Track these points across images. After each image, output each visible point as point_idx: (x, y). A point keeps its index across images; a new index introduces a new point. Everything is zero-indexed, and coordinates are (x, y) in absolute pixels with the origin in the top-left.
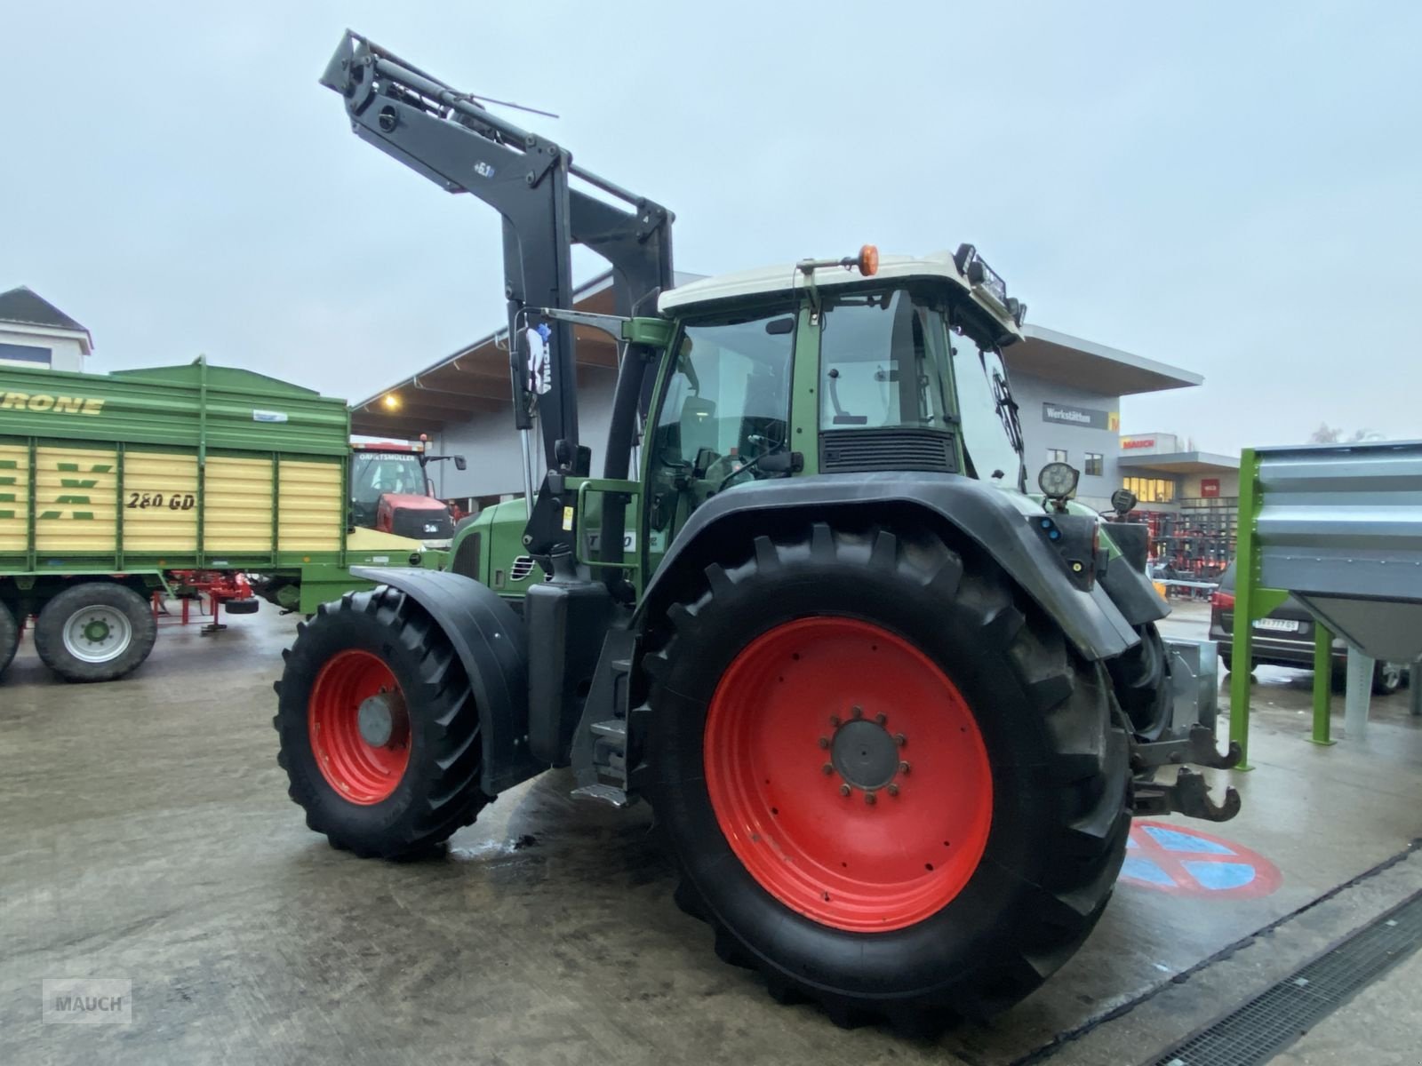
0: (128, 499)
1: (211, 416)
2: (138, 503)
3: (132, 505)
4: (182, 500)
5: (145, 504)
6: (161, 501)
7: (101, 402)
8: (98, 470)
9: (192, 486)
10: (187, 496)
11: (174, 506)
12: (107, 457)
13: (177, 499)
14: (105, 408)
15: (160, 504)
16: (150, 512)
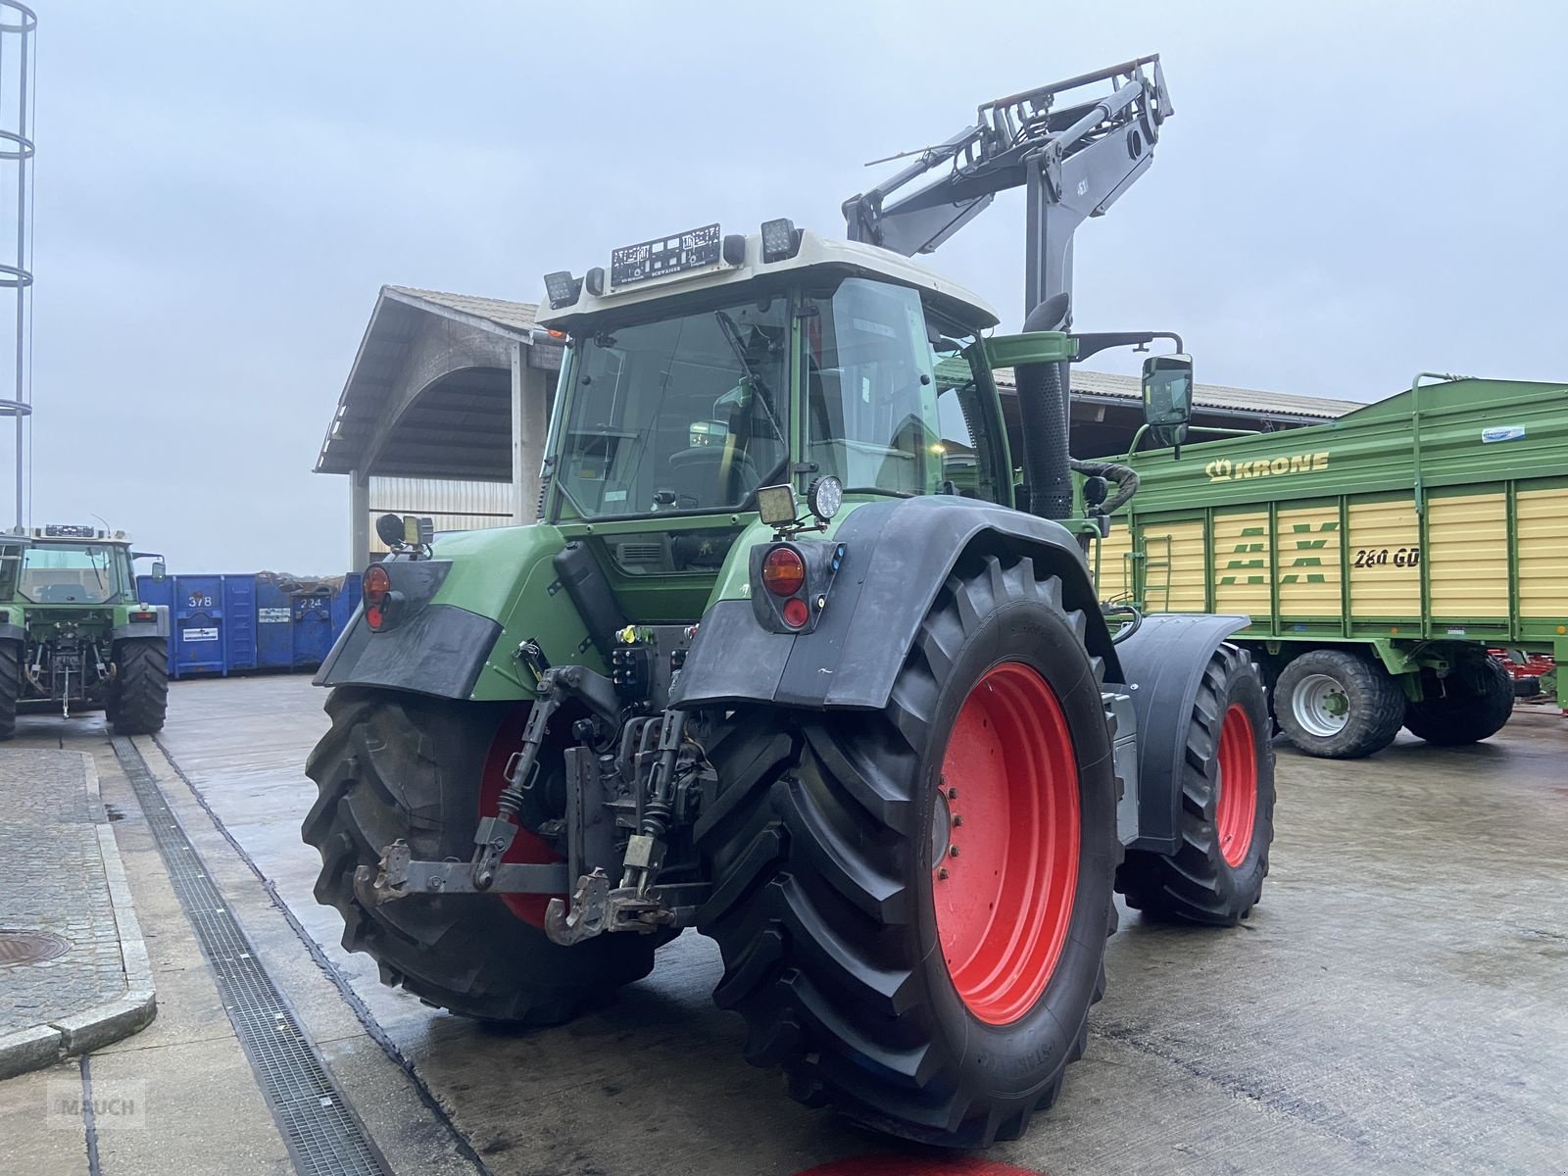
0: (1354, 558)
1: (1426, 448)
2: (1363, 562)
3: (1358, 565)
4: (1406, 555)
5: (1370, 562)
6: (1385, 557)
7: (1326, 454)
8: (1327, 528)
9: (1413, 536)
10: (1413, 550)
11: (1399, 562)
12: (1331, 513)
13: (1401, 555)
14: (1331, 460)
15: (1384, 562)
16: (1377, 572)
